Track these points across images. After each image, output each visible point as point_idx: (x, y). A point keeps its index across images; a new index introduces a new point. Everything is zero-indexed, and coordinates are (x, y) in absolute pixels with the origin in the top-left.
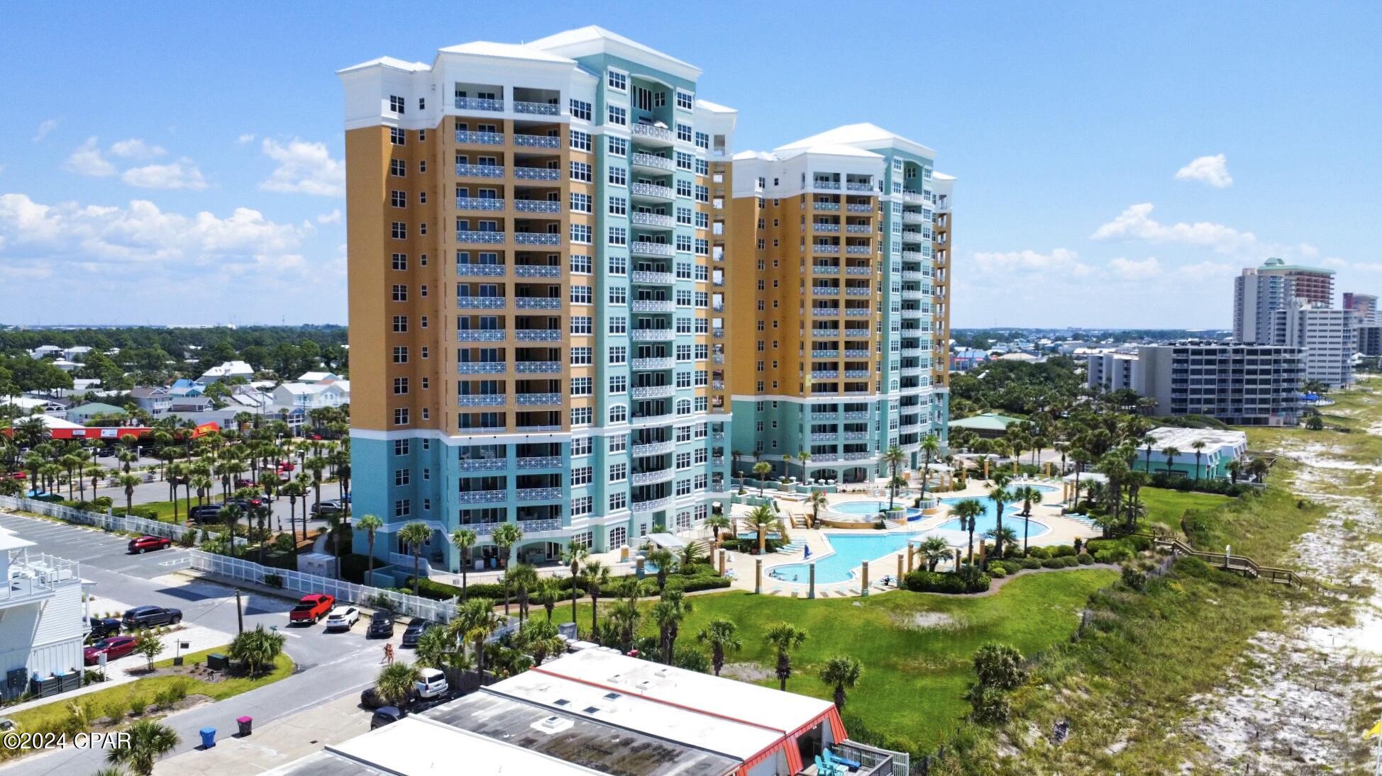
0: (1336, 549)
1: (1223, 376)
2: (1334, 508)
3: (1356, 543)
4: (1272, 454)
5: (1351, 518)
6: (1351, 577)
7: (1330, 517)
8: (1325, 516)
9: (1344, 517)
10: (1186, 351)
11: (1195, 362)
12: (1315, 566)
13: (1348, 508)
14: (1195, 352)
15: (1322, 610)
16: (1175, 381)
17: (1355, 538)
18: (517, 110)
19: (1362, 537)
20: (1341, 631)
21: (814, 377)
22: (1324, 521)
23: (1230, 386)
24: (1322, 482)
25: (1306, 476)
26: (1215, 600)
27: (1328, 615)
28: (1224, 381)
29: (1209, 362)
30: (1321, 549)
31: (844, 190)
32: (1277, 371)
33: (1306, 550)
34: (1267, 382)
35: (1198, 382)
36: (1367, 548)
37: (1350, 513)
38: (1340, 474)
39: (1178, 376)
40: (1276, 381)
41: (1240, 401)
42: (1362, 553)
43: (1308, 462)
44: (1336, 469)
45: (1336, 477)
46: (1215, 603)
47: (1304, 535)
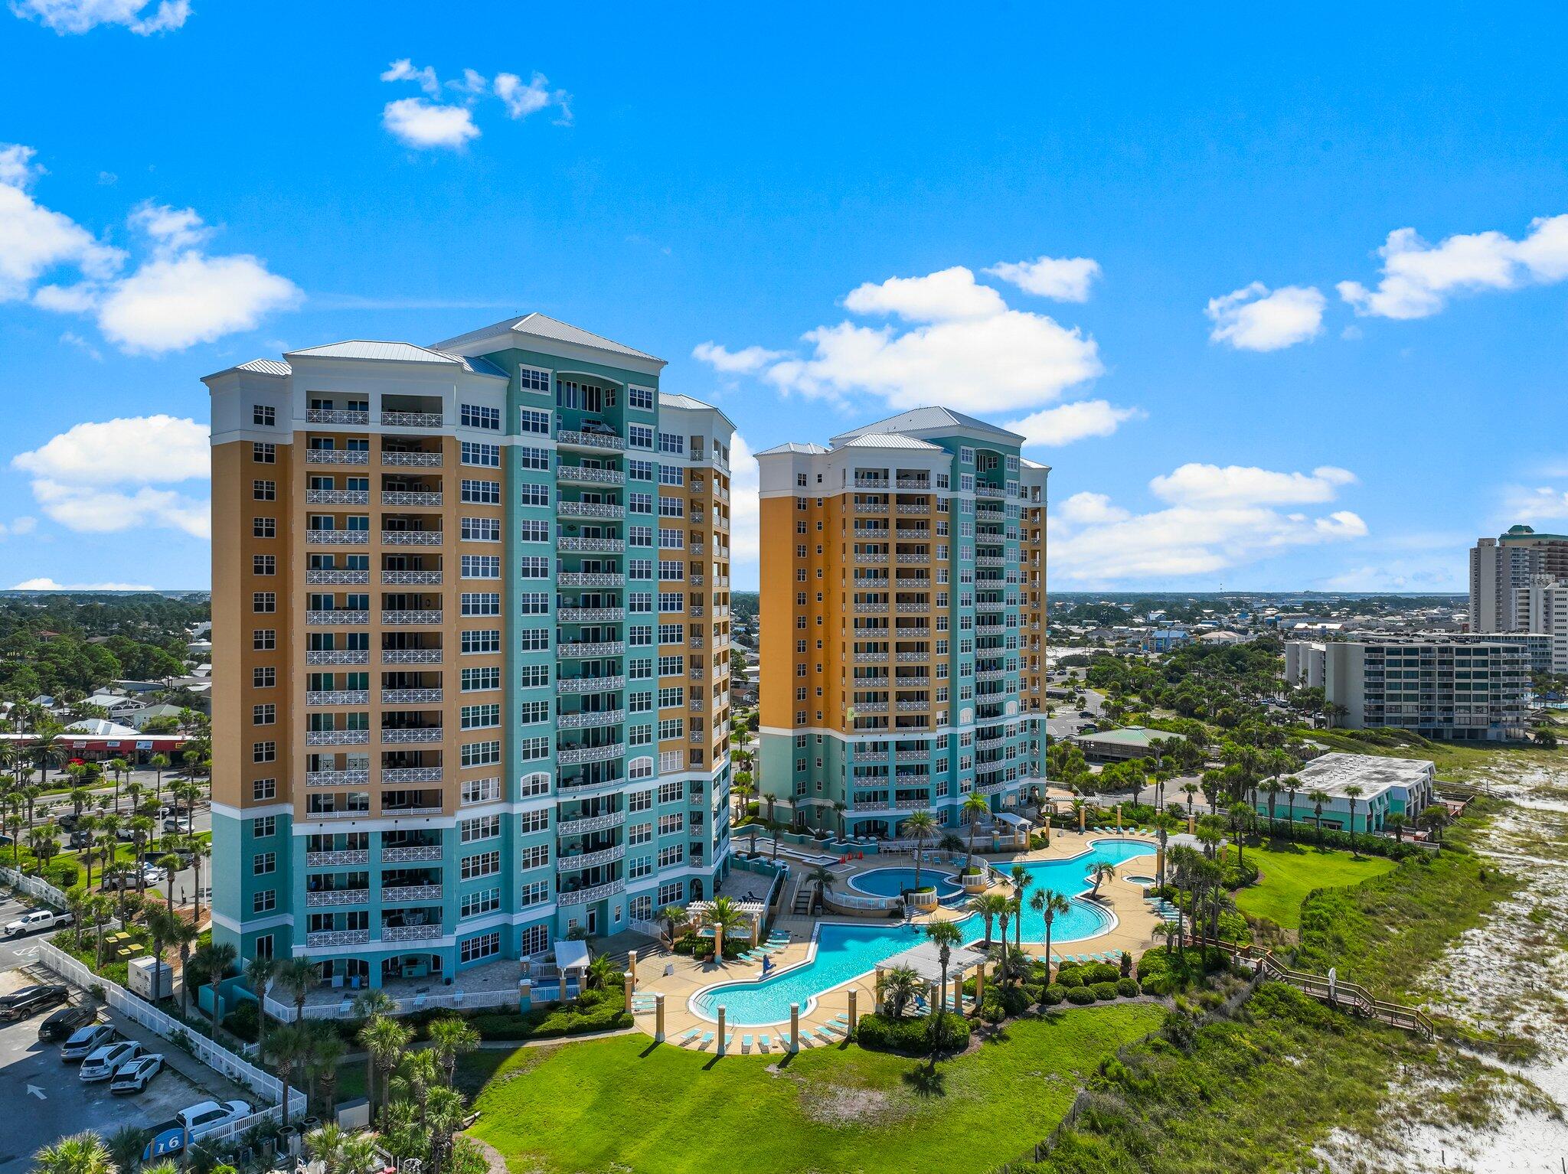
0: (1506, 961)
1: (1427, 680)
2: (1524, 885)
3: (1538, 950)
4: (1473, 788)
5: (1545, 902)
6: (1511, 1019)
7: (1517, 899)
8: (1510, 898)
9: (1535, 901)
10: (1381, 650)
11: (1391, 663)
12: (1465, 994)
13: (1544, 886)
14: (1391, 652)
15: (1446, 1086)
16: (1367, 685)
17: (1540, 941)
18: (384, 422)
19: (1550, 939)
20: (1463, 1134)
21: (857, 711)
22: (1505, 907)
23: (1437, 692)
24: (1528, 833)
25: (1508, 825)
26: (1299, 1057)
27: (1453, 1099)
28: (1429, 685)
29: (1409, 663)
30: (1483, 961)
31: (893, 488)
32: (1495, 674)
33: (1463, 962)
34: (1484, 687)
35: (1397, 686)
36: (1552, 961)
37: (1546, 894)
38: (1556, 821)
39: (1373, 679)
40: (1495, 686)
41: (1450, 709)
42: (1543, 970)
43: (1516, 800)
44: (1553, 812)
45: (1549, 826)
46: (1297, 1063)
47: (1468, 933)
